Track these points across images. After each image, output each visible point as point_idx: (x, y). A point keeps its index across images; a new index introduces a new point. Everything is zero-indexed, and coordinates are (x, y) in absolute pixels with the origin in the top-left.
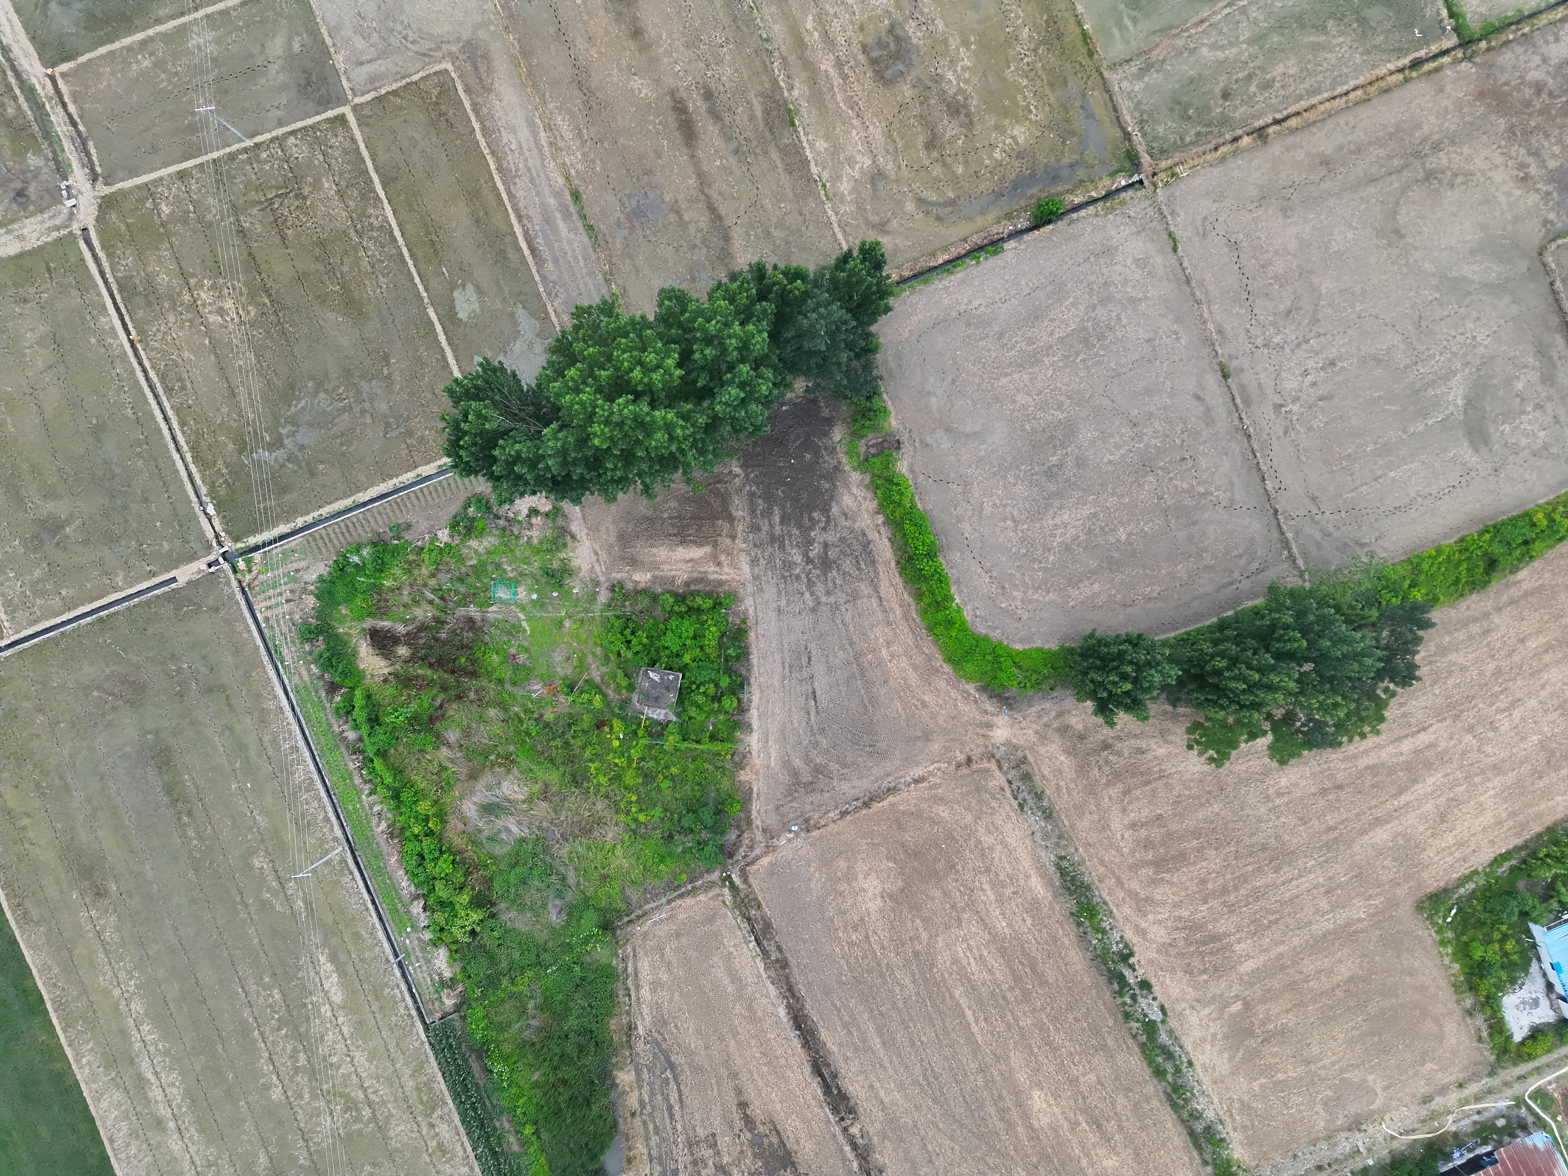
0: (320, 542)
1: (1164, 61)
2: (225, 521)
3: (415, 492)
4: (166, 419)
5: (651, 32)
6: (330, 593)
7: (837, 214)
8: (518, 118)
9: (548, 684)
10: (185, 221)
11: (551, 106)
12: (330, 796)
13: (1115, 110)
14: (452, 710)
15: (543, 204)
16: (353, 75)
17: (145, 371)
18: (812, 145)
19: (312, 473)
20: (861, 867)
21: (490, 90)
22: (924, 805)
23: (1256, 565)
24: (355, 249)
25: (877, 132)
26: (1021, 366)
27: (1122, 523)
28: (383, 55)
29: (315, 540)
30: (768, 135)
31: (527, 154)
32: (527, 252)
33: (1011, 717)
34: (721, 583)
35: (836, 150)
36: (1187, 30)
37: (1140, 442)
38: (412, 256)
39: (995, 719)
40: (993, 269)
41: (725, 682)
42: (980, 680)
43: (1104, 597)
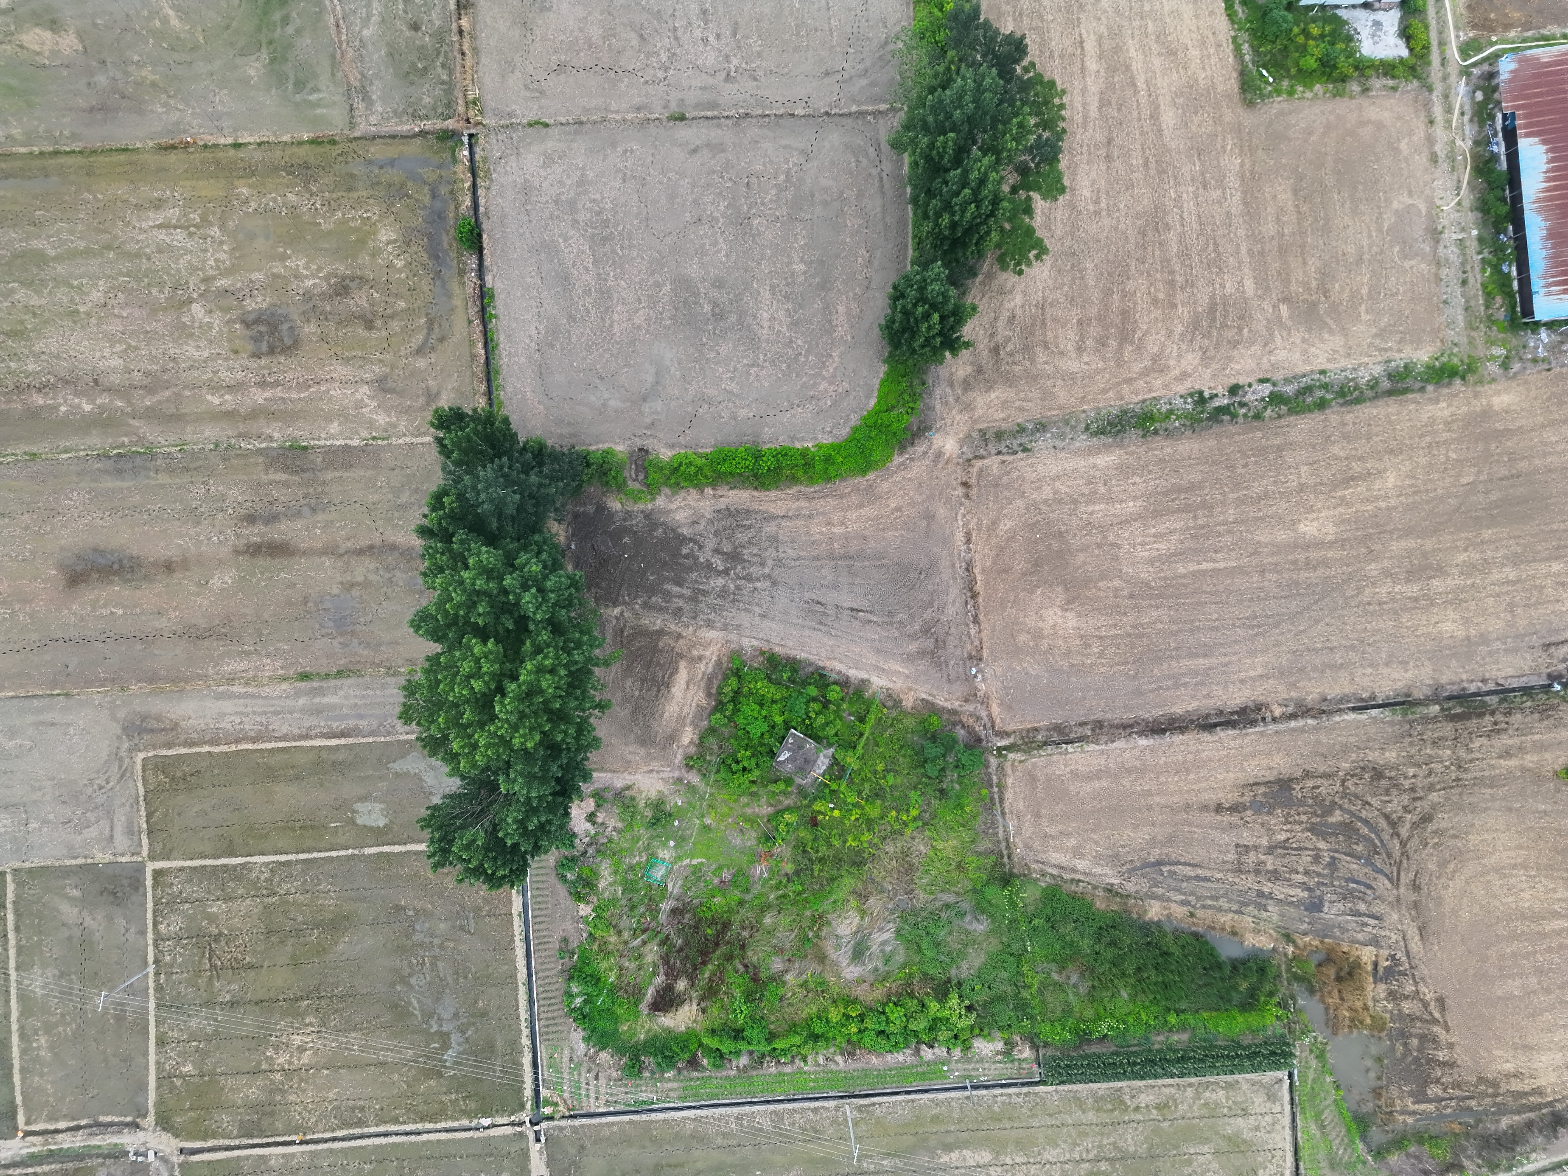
0: (551, 1029)
1: (363, 75)
2: (501, 1112)
3: (534, 924)
4: (386, 1135)
5: (172, 553)
6: (603, 1035)
7: (405, 435)
8: (213, 707)
9: (759, 858)
10: (204, 1054)
11: (211, 672)
12: (794, 1100)
13: (394, 137)
14: (753, 957)
15: (303, 710)
16: (120, 849)
17: (334, 1139)
18: (332, 437)
19: (484, 1014)
20: (1031, 621)
21: (176, 724)
22: (994, 541)
23: (871, 150)
24: (285, 903)
25: (340, 371)
26: (607, 309)
27: (789, 264)
28: (110, 814)
29: (547, 1033)
30: (305, 475)
31: (249, 709)
32: (342, 741)
33: (938, 430)
34: (719, 663)
35: (343, 415)
36: (340, 42)
37: (718, 221)
38: (309, 851)
39: (935, 446)
40: (506, 304)
41: (813, 691)
42: (893, 448)
43: (853, 305)
